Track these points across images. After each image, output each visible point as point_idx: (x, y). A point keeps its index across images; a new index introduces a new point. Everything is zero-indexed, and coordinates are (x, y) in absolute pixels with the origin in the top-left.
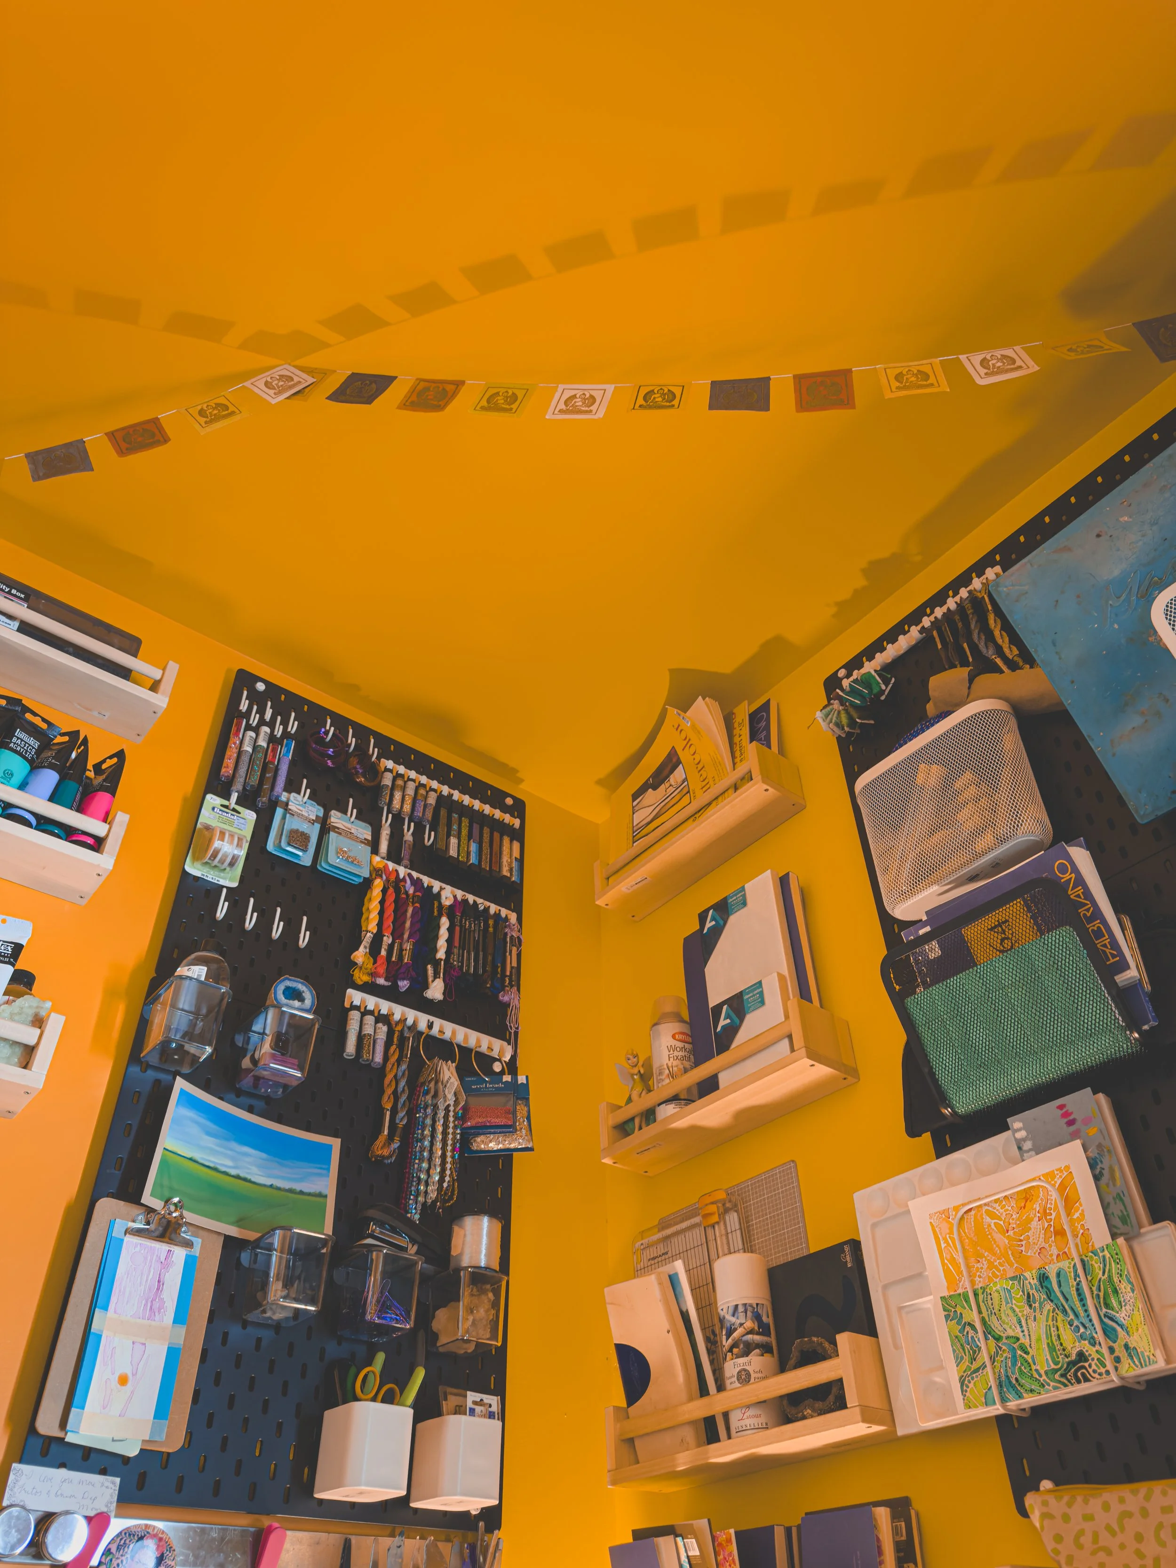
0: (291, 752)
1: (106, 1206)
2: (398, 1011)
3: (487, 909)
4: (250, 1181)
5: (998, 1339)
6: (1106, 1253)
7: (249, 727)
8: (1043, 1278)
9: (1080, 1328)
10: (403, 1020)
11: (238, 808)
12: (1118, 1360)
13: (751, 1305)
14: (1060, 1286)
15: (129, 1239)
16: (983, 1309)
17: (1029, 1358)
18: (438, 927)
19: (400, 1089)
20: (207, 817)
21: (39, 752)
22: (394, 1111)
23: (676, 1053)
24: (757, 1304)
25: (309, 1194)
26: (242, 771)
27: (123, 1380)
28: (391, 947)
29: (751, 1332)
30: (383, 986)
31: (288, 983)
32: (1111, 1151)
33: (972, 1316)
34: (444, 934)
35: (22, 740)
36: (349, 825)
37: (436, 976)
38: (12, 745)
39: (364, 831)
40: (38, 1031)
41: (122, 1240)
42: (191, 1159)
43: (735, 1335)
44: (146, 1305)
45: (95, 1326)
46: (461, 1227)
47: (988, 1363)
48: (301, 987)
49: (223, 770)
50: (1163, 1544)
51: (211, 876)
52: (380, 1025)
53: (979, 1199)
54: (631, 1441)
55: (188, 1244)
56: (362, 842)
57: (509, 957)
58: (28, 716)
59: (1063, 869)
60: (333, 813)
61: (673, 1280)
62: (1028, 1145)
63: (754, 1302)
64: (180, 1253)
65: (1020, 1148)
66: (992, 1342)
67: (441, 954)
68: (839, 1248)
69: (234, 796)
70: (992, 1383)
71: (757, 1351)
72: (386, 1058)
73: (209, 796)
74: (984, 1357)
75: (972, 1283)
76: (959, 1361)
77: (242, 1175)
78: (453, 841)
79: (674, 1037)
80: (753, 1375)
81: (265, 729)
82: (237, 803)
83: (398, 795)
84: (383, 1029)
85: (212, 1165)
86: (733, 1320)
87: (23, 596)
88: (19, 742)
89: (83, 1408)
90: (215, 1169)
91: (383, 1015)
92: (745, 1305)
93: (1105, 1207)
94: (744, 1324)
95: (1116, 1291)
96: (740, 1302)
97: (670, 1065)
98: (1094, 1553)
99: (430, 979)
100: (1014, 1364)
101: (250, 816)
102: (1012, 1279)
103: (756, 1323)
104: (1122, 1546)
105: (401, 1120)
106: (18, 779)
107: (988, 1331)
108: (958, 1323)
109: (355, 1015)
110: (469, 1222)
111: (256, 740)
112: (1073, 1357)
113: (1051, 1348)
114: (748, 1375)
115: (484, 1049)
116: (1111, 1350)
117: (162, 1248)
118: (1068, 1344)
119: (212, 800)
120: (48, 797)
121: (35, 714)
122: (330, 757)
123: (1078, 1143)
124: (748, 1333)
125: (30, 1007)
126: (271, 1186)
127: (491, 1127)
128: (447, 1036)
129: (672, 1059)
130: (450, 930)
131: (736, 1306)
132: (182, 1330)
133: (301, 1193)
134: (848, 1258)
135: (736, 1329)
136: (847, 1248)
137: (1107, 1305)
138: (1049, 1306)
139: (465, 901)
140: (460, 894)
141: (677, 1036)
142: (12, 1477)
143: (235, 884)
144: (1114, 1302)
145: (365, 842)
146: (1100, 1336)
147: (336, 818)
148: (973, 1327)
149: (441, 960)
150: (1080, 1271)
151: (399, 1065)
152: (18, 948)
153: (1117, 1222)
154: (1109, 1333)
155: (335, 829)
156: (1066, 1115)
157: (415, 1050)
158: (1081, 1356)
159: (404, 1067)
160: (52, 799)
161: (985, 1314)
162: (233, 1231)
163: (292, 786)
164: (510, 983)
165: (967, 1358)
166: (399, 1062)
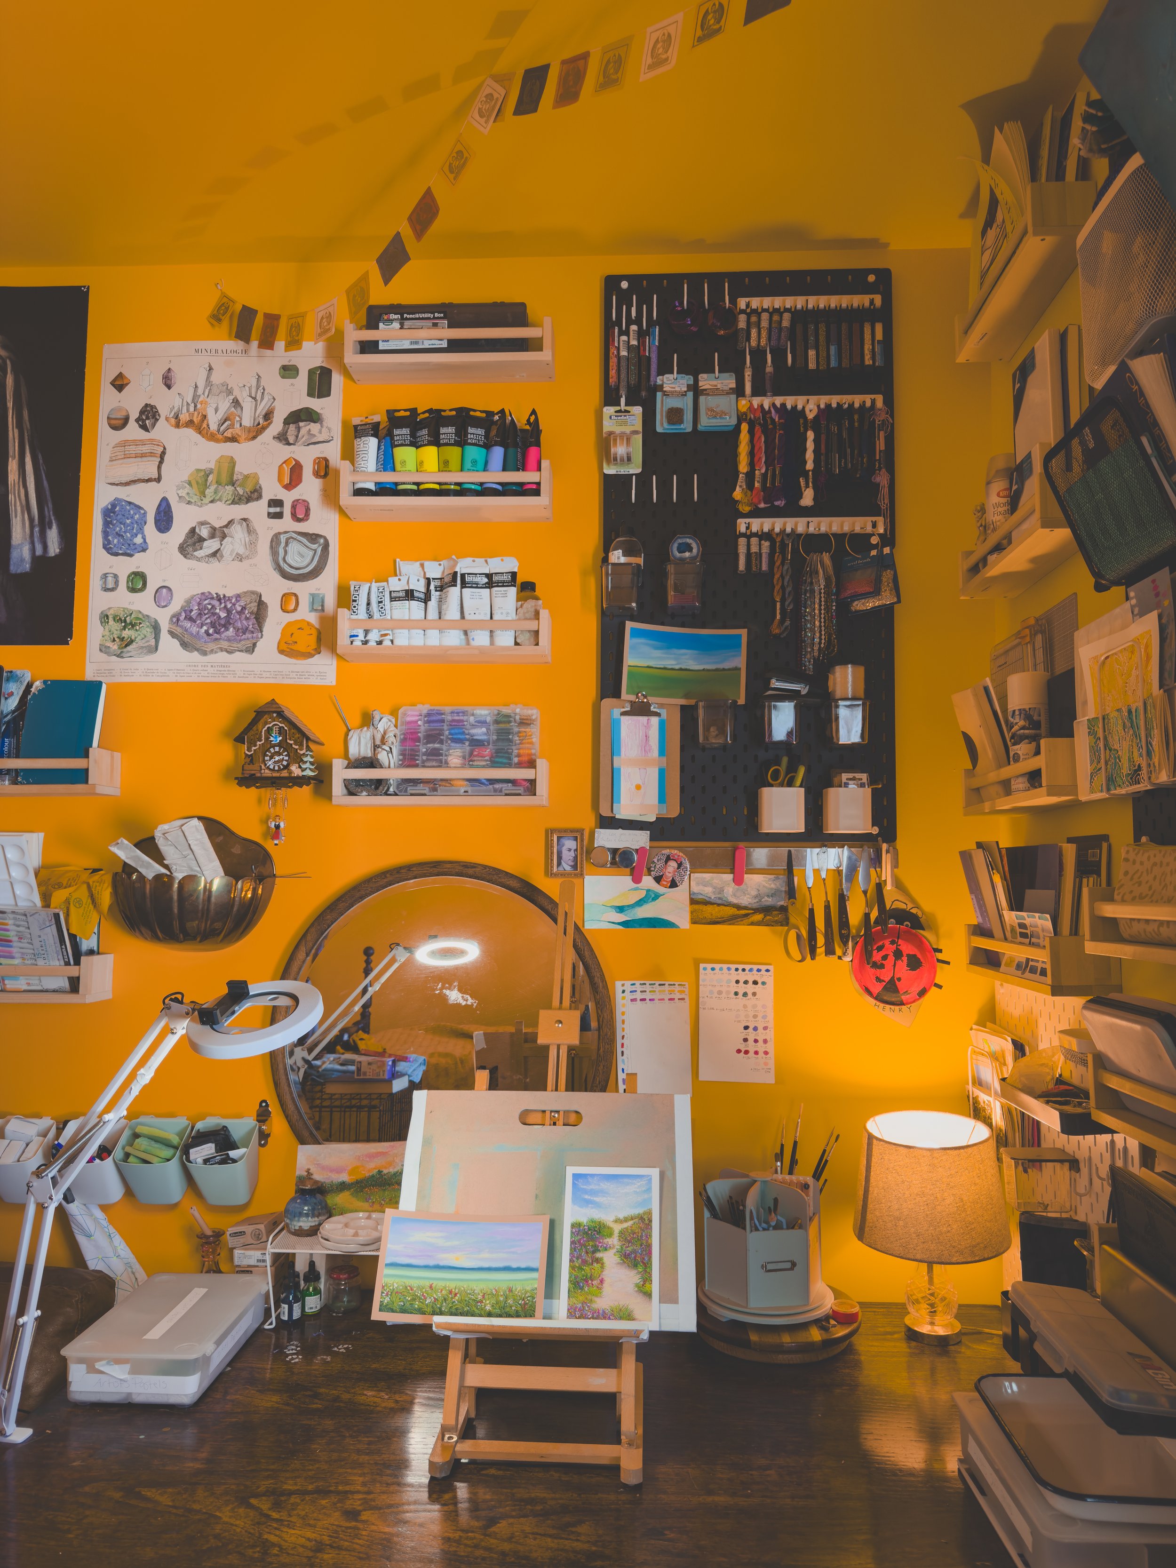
0: (657, 338)
1: (607, 702)
2: (777, 524)
3: (851, 405)
4: (689, 670)
5: (1109, 750)
6: (1155, 698)
7: (621, 333)
8: (1130, 711)
9: (1141, 749)
10: (783, 531)
11: (628, 408)
12: (1151, 772)
13: (1024, 710)
14: (1136, 719)
15: (624, 719)
16: (1106, 729)
17: (1120, 764)
18: (806, 440)
19: (786, 583)
20: (608, 426)
21: (487, 436)
22: (783, 601)
23: (1000, 509)
24: (1030, 709)
25: (729, 670)
26: (623, 375)
27: (638, 787)
28: (764, 476)
30: (765, 508)
31: (680, 541)
32: (1172, 620)
33: (1100, 733)
34: (810, 445)
35: (473, 434)
36: (715, 382)
37: (807, 486)
38: (469, 441)
39: (729, 381)
40: (537, 621)
41: (620, 719)
42: (648, 667)
43: (1013, 730)
44: (641, 749)
45: (615, 765)
46: (834, 673)
47: (1104, 765)
48: (689, 541)
49: (611, 380)
51: (623, 470)
52: (763, 542)
53: (1114, 649)
54: (977, 790)
55: (657, 714)
56: (728, 394)
57: (878, 442)
58: (471, 414)
60: (702, 377)
61: (987, 690)
62: (1136, 610)
63: (1027, 707)
64: (655, 720)
65: (1133, 613)
66: (1107, 752)
67: (810, 466)
69: (623, 401)
70: (1104, 778)
71: (1026, 741)
72: (771, 563)
73: (605, 409)
74: (1102, 761)
75: (1103, 710)
76: (1092, 762)
77: (683, 667)
78: (812, 353)
79: (998, 495)
80: (1022, 757)
81: (634, 328)
82: (626, 405)
83: (754, 332)
84: (766, 544)
85: (662, 667)
86: (1012, 720)
87: (442, 315)
88: (472, 436)
89: (620, 803)
90: (665, 668)
91: (766, 533)
92: (1020, 710)
93: (1162, 664)
94: (1018, 724)
95: (1153, 727)
96: (1017, 708)
97: (994, 521)
98: (1134, 884)
99: (803, 490)
100: (1114, 767)
101: (638, 410)
102: (1119, 710)
103: (1027, 722)
104: (1146, 883)
105: (788, 606)
106: (481, 465)
107: (1106, 744)
108: (1094, 738)
109: (742, 541)
110: (838, 670)
111: (629, 342)
112: (1137, 767)
113: (1129, 759)
114: (1019, 756)
115: (857, 529)
116: (1149, 765)
117: (644, 719)
118: (1135, 759)
119: (609, 410)
120: (501, 469)
121: (475, 410)
122: (691, 325)
123: (1156, 612)
124: (1021, 729)
125: (532, 607)
126: (704, 670)
127: (862, 594)
128: (823, 529)
129: (996, 515)
130: (816, 441)
132: (664, 759)
133: (724, 669)
135: (1013, 727)
138: (1131, 732)
139: (828, 406)
140: (823, 400)
141: (1001, 494)
142: (596, 835)
143: (639, 470)
145: (732, 391)
146: (1145, 754)
147: (706, 381)
148: (1100, 741)
149: (809, 471)
150: (1143, 710)
151: (783, 566)
152: (514, 575)
153: (1167, 676)
154: (1149, 755)
155: (704, 392)
156: (1156, 588)
157: (795, 551)
159: (786, 567)
160: (504, 469)
161: (1106, 733)
162: (683, 702)
163: (665, 368)
164: (879, 466)
165: (1096, 761)
166: (783, 563)
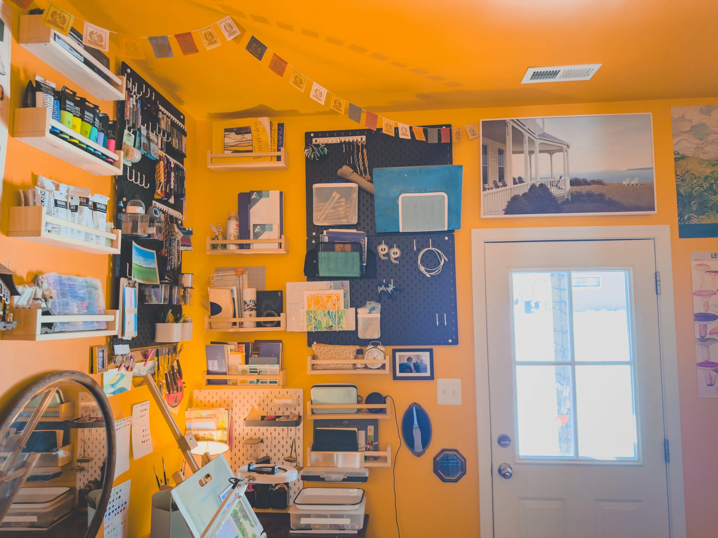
0: (140, 106)
2: (163, 207)
3: (180, 167)
4: (142, 267)
5: (316, 320)
6: (343, 311)
8: (329, 312)
9: (334, 322)
11: (131, 134)
12: (339, 328)
14: (332, 314)
16: (315, 314)
17: (322, 324)
19: (167, 234)
20: (125, 139)
22: (166, 241)
23: (237, 231)
24: (254, 300)
25: (152, 268)
28: (165, 187)
29: (253, 306)
32: (348, 293)
33: (313, 316)
36: (153, 137)
37: (171, 195)
41: (125, 288)
42: (136, 264)
46: (184, 277)
47: (313, 323)
49: (126, 117)
50: (336, 355)
51: (127, 163)
53: (319, 294)
54: (210, 323)
57: (184, 185)
58: (87, 103)
59: (362, 241)
60: (150, 132)
61: (232, 291)
62: (333, 287)
64: (133, 289)
65: (331, 287)
66: (315, 320)
67: (172, 187)
68: (278, 291)
69: (131, 130)
70: (313, 327)
71: (254, 311)
74: (313, 322)
75: (314, 309)
76: (307, 322)
77: (141, 265)
79: (236, 226)
83: (162, 122)
86: (249, 303)
93: (344, 302)
94: (252, 305)
95: (342, 317)
96: (252, 299)
97: (234, 234)
98: (324, 355)
100: (318, 325)
101: (133, 137)
102: (323, 311)
104: (329, 354)
105: (167, 244)
107: (315, 318)
108: (309, 316)
110: (186, 276)
112: (330, 326)
113: (327, 323)
114: (252, 315)
116: (338, 326)
118: (330, 323)
119: (126, 132)
121: (90, 103)
123: (343, 290)
126: (145, 267)
128: (173, 214)
129: (235, 232)
131: (251, 300)
133: (150, 268)
134: (280, 294)
136: (280, 292)
137: (340, 319)
138: (328, 317)
139: (176, 164)
140: (175, 161)
143: (130, 165)
144: (341, 319)
145: (157, 144)
146: (337, 323)
148: (312, 317)
150: (337, 312)
151: (166, 227)
153: (346, 306)
154: (338, 324)
155: (151, 140)
156: (341, 284)
158: (332, 326)
161: (315, 315)
162: (142, 282)
164: (184, 194)
165: (309, 322)
166: (166, 225)
